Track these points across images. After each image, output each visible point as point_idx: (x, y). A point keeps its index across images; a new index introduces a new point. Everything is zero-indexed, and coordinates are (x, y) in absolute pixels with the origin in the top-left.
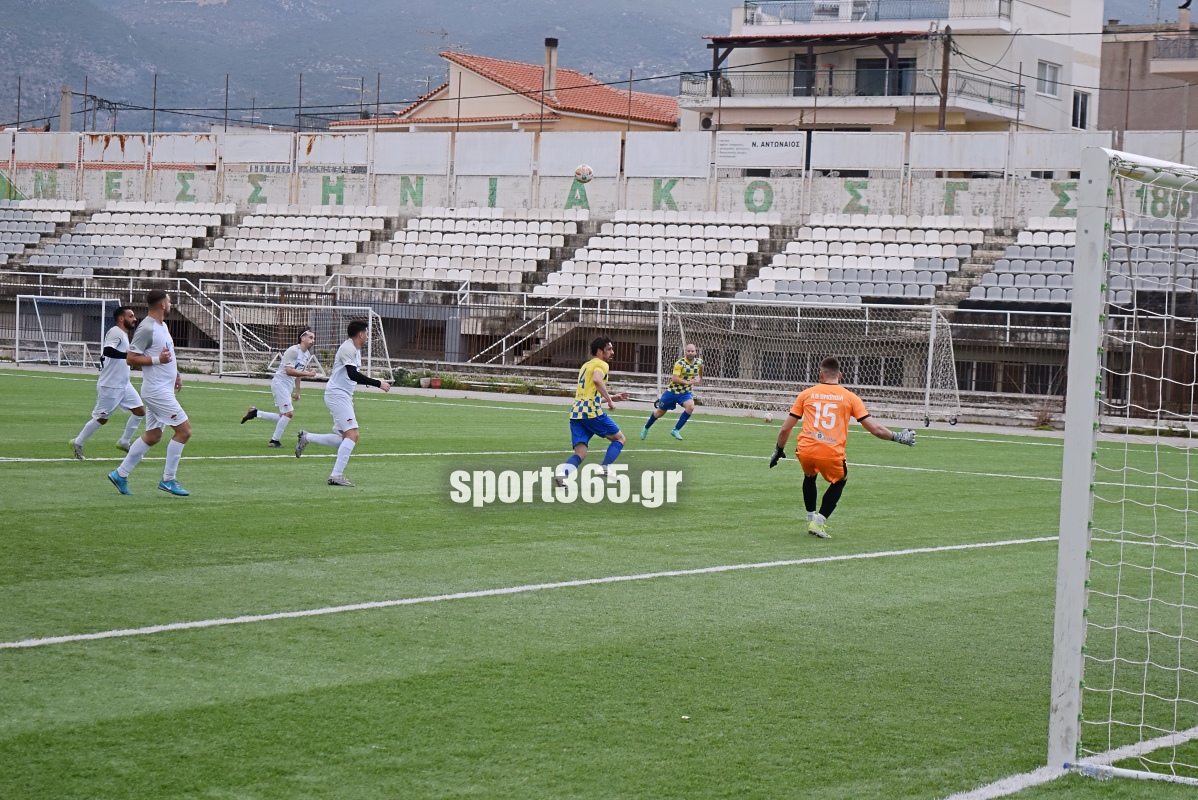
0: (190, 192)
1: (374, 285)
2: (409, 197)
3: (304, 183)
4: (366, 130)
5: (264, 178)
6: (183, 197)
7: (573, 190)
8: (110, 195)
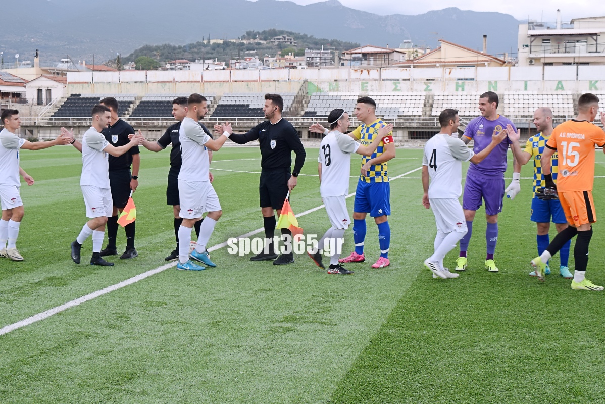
0: (398, 88)
1: (516, 117)
2: (492, 88)
3: (448, 84)
4: (410, 66)
5: (431, 83)
6: (395, 90)
7: (558, 85)
8: (363, 90)
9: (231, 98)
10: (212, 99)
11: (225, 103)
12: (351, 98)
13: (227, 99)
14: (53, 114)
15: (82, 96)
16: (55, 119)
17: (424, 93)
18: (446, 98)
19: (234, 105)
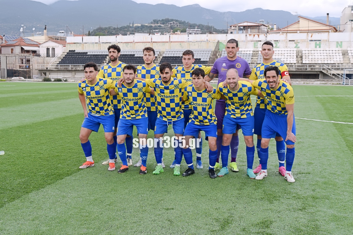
0: (278, 46)
2: (338, 46)
3: (310, 44)
4: (279, 33)
5: (299, 43)
6: (276, 47)
8: (255, 47)
9: (171, 53)
10: (158, 53)
11: (167, 55)
12: (248, 52)
13: (168, 53)
14: (59, 62)
15: (76, 52)
16: (60, 66)
17: (295, 49)
18: (310, 52)
19: (173, 57)
